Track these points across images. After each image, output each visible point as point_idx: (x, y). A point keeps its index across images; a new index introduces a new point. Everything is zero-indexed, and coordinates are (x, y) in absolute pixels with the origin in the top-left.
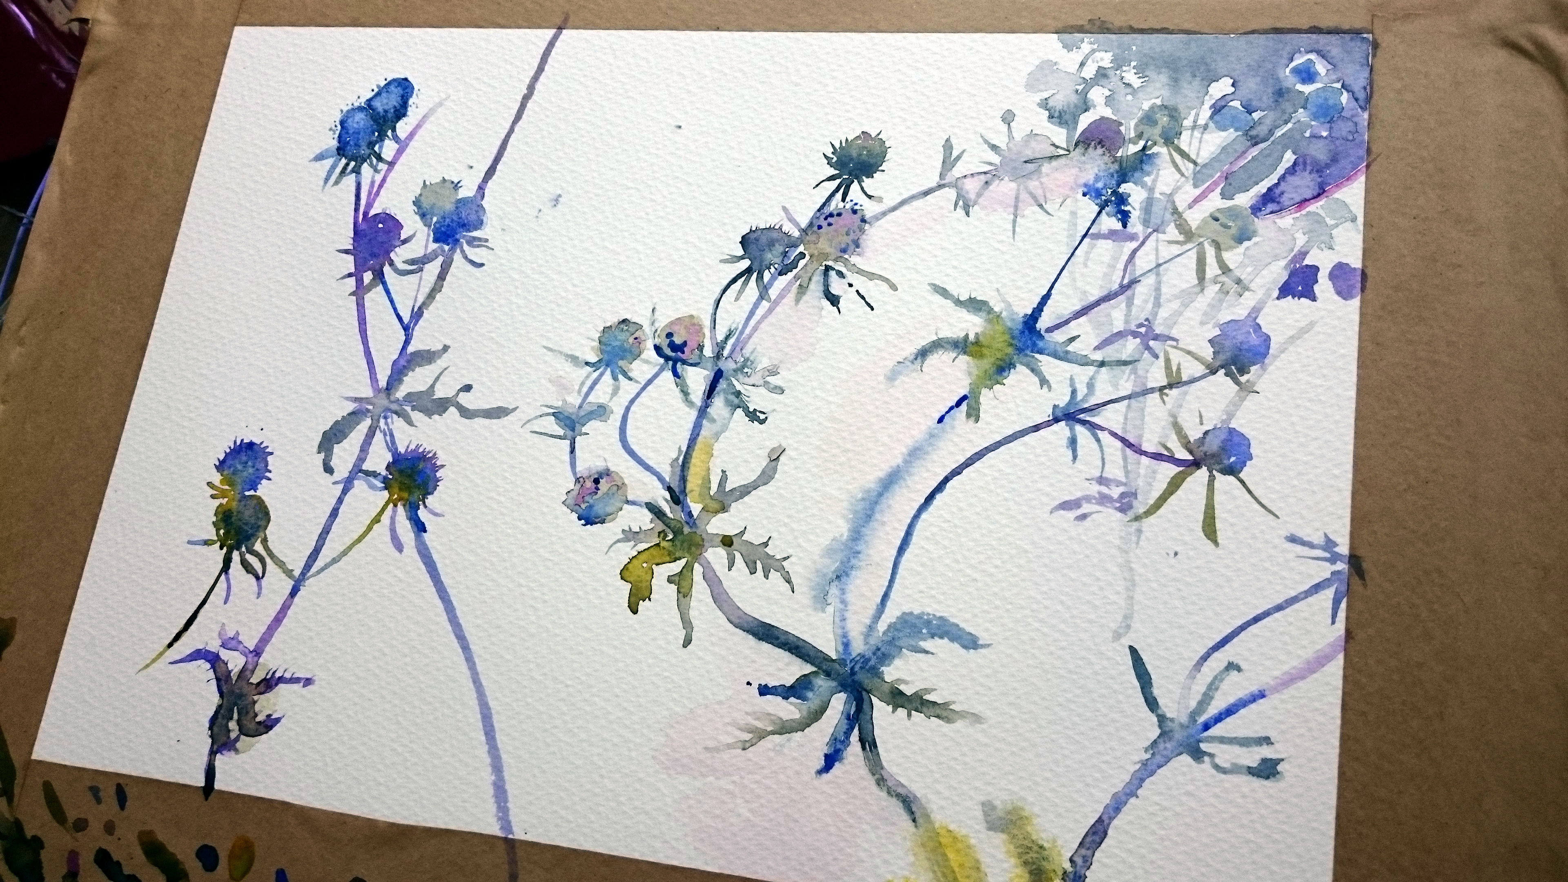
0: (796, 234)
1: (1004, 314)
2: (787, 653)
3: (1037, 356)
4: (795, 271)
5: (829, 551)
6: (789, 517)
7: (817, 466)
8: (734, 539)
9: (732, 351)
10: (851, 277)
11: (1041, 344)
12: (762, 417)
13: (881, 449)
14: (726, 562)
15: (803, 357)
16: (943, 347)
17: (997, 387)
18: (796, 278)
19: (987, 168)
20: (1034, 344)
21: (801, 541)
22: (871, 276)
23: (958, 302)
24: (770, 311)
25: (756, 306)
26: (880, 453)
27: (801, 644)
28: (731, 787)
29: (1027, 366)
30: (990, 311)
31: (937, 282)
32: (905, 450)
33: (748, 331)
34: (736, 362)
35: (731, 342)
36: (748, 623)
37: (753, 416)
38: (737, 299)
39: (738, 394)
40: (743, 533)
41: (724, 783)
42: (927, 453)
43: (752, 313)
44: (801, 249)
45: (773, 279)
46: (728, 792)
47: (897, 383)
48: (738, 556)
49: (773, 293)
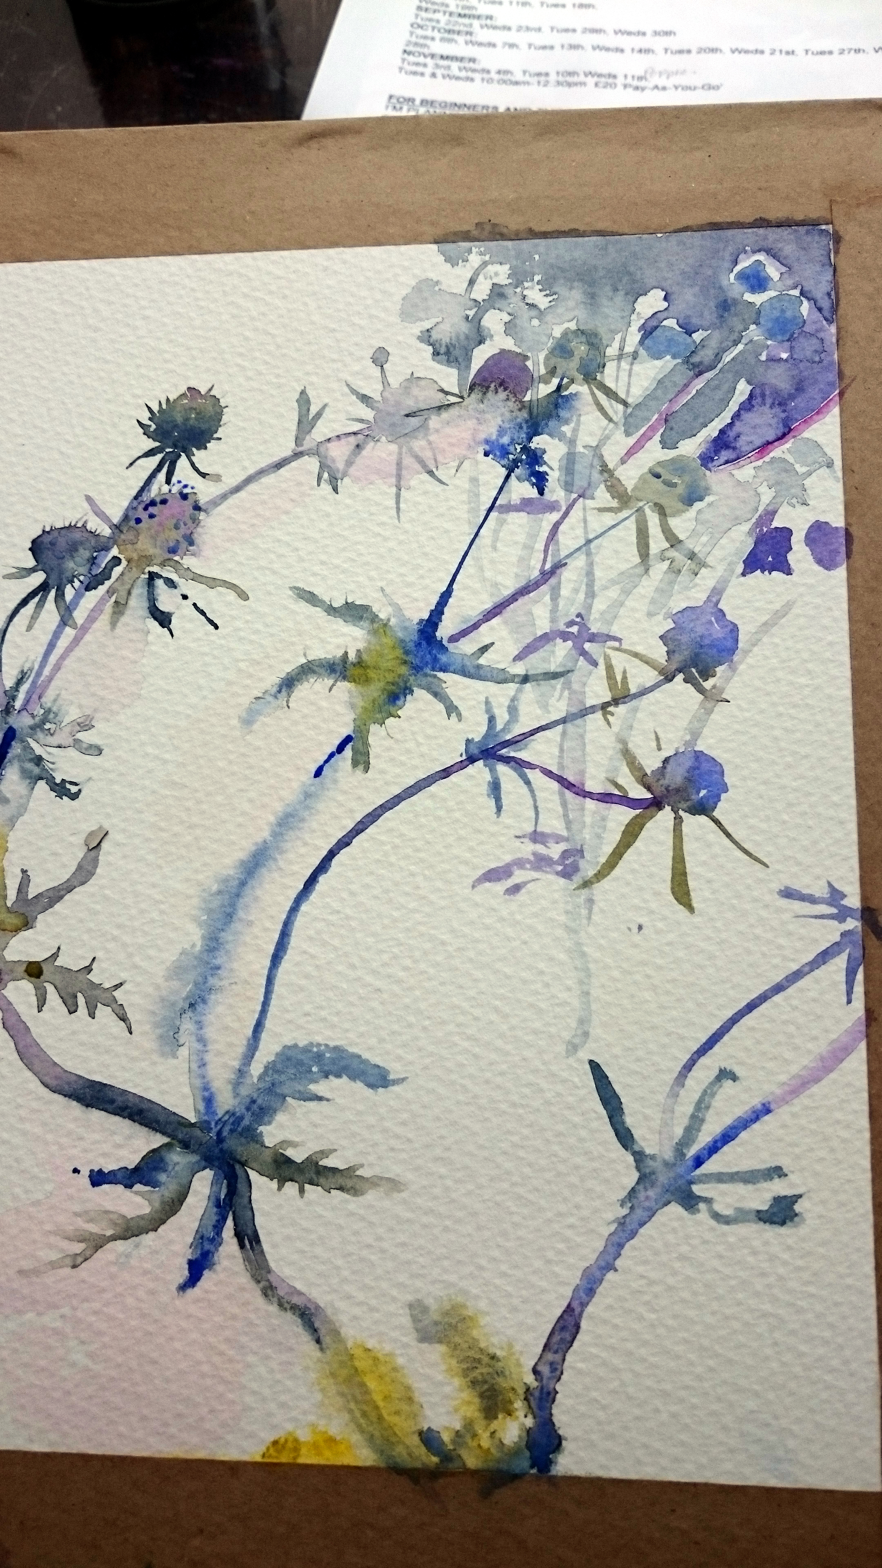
0: (107, 532)
1: (393, 621)
2: (127, 1122)
3: (440, 675)
4: (107, 584)
5: (177, 971)
6: (119, 926)
7: (155, 851)
8: (45, 967)
9: (27, 701)
10: (185, 586)
11: (444, 658)
12: (74, 789)
13: (240, 819)
14: (34, 1000)
15: (126, 701)
16: (314, 672)
17: (390, 721)
18: (110, 592)
19: (356, 427)
20: (435, 660)
21: (137, 959)
22: (212, 583)
23: (331, 610)
24: (76, 641)
25: (57, 635)
26: (240, 825)
27: (144, 1106)
28: (58, 1324)
29: (429, 689)
30: (374, 618)
31: (301, 585)
32: (272, 819)
33: (47, 671)
34: (33, 716)
35: (24, 688)
36: (69, 1083)
37: (62, 789)
38: (29, 628)
39: (39, 760)
40: (55, 956)
41: (50, 1320)
42: (303, 820)
43: (51, 646)
44: (114, 552)
45: (78, 596)
46: (56, 1332)
47: (256, 727)
48: (50, 988)
49: (80, 616)
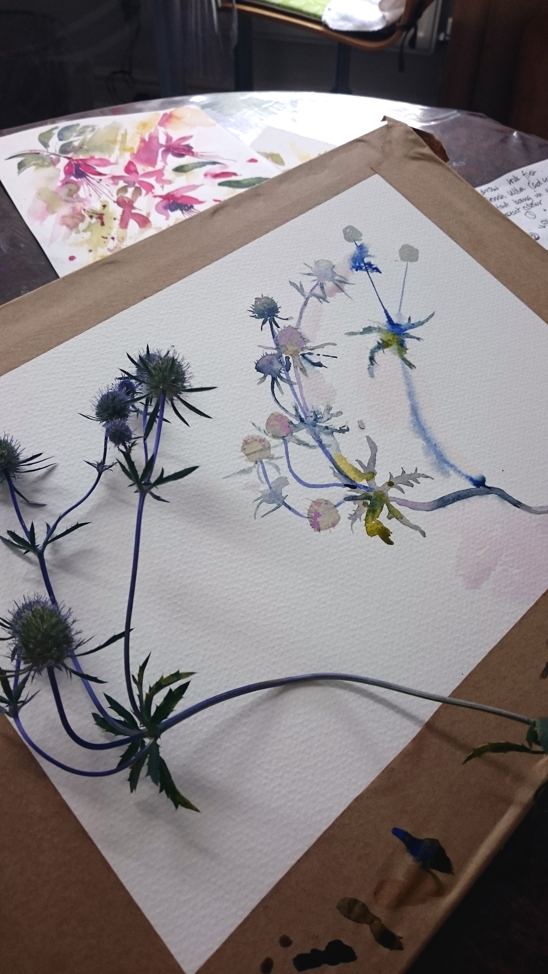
0: (276, 352)
1: (380, 326)
2: (458, 501)
3: (406, 332)
4: (292, 365)
5: (427, 454)
6: (399, 454)
7: (386, 428)
8: (392, 481)
9: (305, 414)
10: (316, 352)
11: (403, 328)
12: (346, 428)
13: (398, 403)
14: (399, 491)
15: (333, 394)
16: (375, 352)
17: (407, 351)
18: (295, 367)
19: (315, 283)
20: (402, 329)
21: (413, 459)
22: (322, 346)
23: (361, 333)
24: (300, 387)
25: (293, 390)
26: (400, 405)
27: (458, 494)
28: (502, 568)
29: (408, 337)
30: (375, 329)
31: (346, 332)
32: (406, 397)
33: (301, 401)
34: (311, 417)
35: (300, 410)
36: (433, 505)
37: (342, 431)
38: (282, 393)
39: (327, 428)
40: (391, 476)
41: (499, 569)
42: (414, 392)
43: (295, 394)
44: (284, 356)
45: (287, 375)
46: (504, 570)
47: (376, 376)
48: (400, 485)
49: (293, 379)
